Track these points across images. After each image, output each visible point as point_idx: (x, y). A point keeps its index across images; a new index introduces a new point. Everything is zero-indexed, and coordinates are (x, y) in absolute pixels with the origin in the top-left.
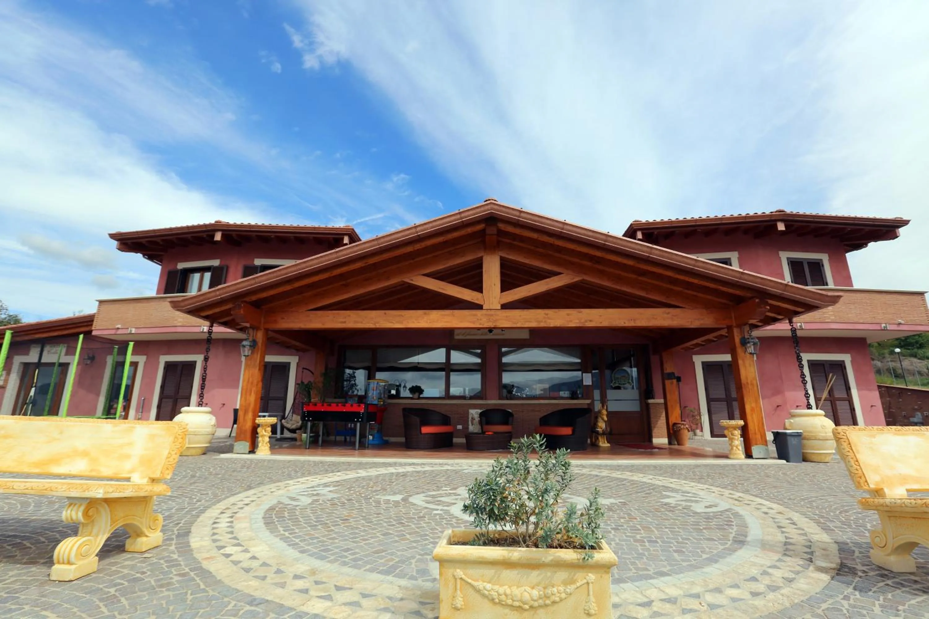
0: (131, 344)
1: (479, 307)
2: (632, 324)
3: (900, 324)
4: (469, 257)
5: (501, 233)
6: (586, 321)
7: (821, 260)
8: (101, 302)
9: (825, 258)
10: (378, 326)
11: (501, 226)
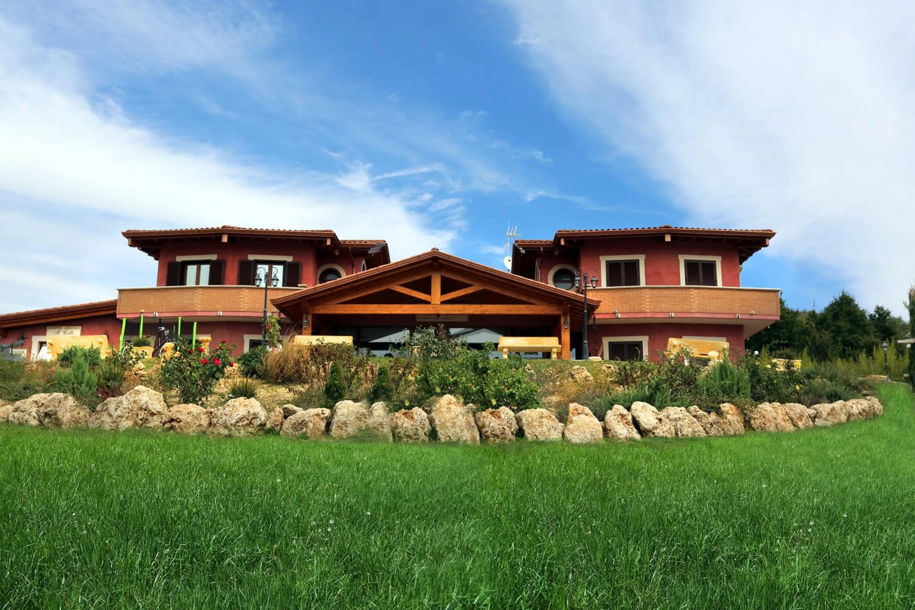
0: (195, 324)
1: (429, 303)
2: (508, 313)
3: (752, 314)
4: (424, 276)
5: (440, 264)
6: (485, 311)
7: (715, 262)
8: (120, 291)
9: (718, 261)
10: (375, 312)
11: (440, 261)
